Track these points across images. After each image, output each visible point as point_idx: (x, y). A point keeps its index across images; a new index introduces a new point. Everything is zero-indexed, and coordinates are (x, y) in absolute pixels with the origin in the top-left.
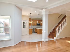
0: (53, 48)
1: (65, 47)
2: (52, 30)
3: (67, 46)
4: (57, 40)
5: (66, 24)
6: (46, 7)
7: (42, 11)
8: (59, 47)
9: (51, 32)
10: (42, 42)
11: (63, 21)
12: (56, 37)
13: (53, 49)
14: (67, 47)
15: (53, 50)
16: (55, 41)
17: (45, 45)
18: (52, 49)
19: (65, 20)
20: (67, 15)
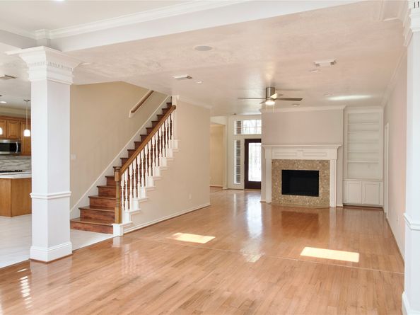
0: (101, 292)
1: (167, 268)
2: (103, 183)
3: (173, 263)
4: (127, 237)
5: (173, 144)
6: (52, 35)
7: (24, 58)
8: (138, 277)
9: (95, 193)
10: (32, 264)
11: (161, 129)
12: (120, 222)
13: (99, 299)
14: (176, 265)
15: (99, 303)
16: (116, 244)
17: (50, 284)
18: (93, 297)
19: (167, 121)
20: (178, 96)
